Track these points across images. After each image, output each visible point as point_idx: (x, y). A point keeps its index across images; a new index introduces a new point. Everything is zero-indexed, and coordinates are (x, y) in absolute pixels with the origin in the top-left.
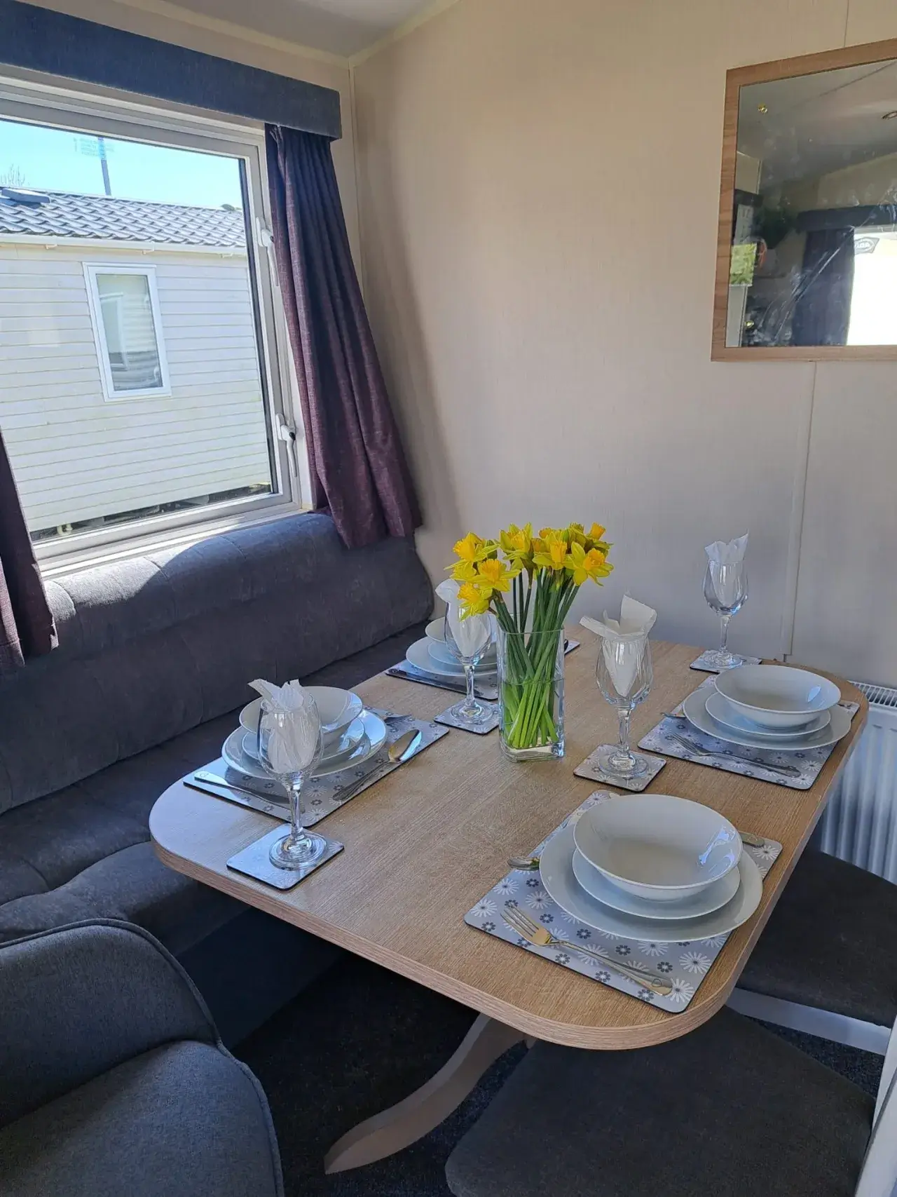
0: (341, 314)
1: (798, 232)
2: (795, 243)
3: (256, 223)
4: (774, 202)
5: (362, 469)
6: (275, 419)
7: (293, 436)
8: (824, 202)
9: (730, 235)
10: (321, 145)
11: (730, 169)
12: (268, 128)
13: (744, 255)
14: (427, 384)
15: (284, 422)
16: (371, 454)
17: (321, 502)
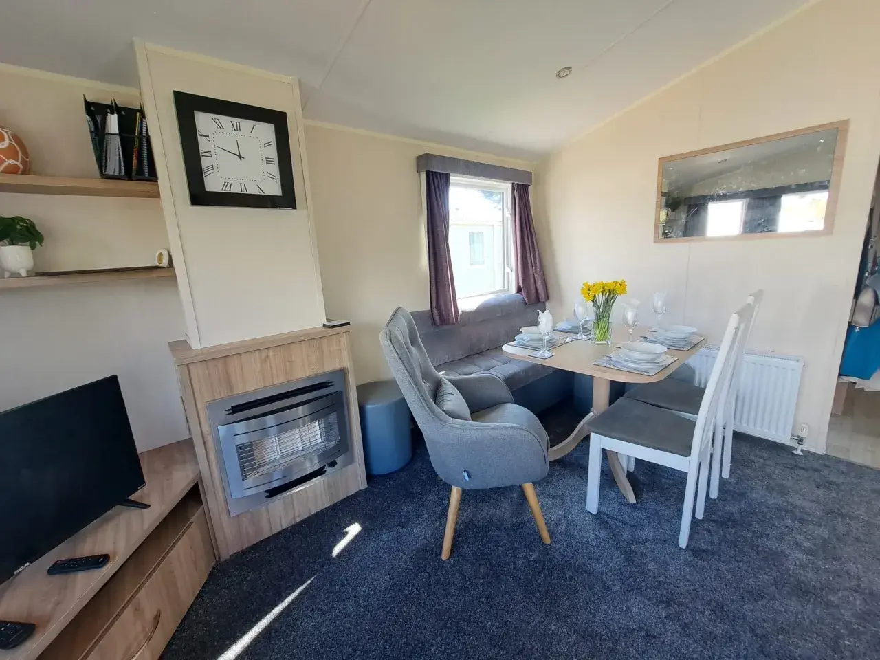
0: (529, 234)
1: (685, 205)
2: (683, 208)
3: (505, 210)
4: (676, 194)
5: (532, 280)
6: (506, 265)
7: (512, 271)
8: (693, 194)
9: (658, 207)
10: (526, 187)
11: (659, 186)
12: (513, 183)
13: (663, 215)
14: (553, 256)
15: (509, 267)
16: (536, 276)
17: (519, 290)
